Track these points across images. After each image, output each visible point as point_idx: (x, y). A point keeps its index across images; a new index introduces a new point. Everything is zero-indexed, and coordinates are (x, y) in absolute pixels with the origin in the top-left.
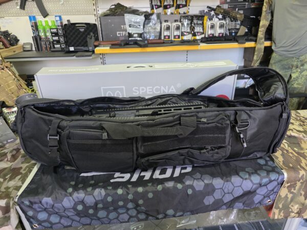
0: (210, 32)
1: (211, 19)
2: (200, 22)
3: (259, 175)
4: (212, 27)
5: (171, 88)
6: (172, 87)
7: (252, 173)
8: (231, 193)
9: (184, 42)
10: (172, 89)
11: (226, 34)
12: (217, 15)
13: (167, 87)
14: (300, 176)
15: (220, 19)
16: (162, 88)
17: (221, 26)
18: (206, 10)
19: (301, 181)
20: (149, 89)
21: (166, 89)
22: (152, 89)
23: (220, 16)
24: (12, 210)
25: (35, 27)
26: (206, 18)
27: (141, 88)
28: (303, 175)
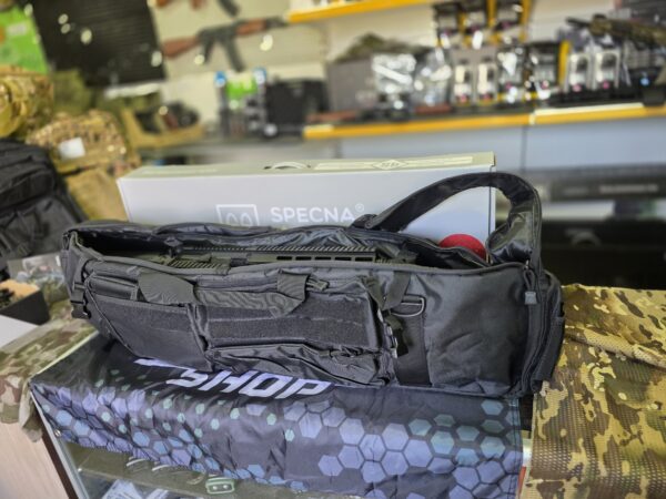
0: (575, 80)
1: (579, 49)
2: (549, 58)
3: (455, 436)
4: (583, 67)
5: (344, 213)
6: (346, 210)
7: (443, 429)
8: (380, 462)
9: (503, 108)
10: (347, 215)
11: (622, 83)
12: (597, 36)
13: (335, 210)
14: (571, 466)
15: (605, 47)
16: (327, 211)
17: (609, 64)
18: (567, 28)
19: (574, 480)
20: (302, 212)
21: (333, 213)
22: (308, 212)
23: (608, 40)
24: (23, 396)
25: (224, 92)
26: (565, 47)
27: (285, 210)
28: (581, 465)
